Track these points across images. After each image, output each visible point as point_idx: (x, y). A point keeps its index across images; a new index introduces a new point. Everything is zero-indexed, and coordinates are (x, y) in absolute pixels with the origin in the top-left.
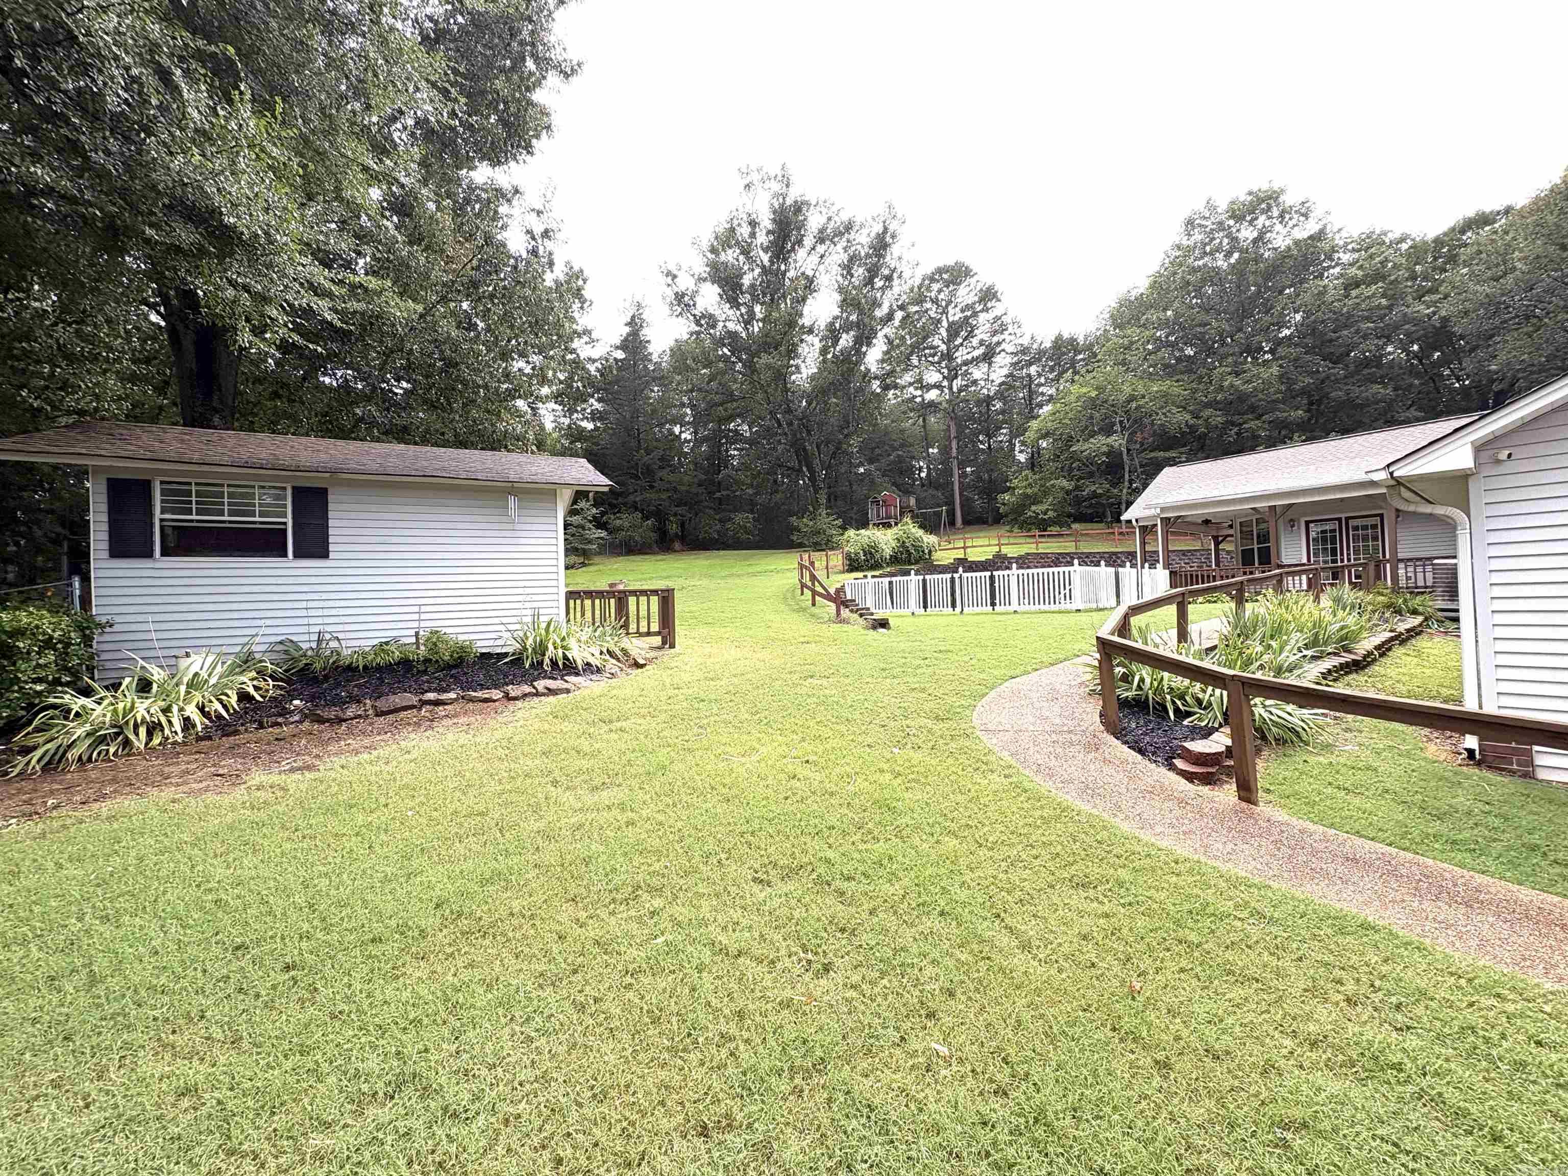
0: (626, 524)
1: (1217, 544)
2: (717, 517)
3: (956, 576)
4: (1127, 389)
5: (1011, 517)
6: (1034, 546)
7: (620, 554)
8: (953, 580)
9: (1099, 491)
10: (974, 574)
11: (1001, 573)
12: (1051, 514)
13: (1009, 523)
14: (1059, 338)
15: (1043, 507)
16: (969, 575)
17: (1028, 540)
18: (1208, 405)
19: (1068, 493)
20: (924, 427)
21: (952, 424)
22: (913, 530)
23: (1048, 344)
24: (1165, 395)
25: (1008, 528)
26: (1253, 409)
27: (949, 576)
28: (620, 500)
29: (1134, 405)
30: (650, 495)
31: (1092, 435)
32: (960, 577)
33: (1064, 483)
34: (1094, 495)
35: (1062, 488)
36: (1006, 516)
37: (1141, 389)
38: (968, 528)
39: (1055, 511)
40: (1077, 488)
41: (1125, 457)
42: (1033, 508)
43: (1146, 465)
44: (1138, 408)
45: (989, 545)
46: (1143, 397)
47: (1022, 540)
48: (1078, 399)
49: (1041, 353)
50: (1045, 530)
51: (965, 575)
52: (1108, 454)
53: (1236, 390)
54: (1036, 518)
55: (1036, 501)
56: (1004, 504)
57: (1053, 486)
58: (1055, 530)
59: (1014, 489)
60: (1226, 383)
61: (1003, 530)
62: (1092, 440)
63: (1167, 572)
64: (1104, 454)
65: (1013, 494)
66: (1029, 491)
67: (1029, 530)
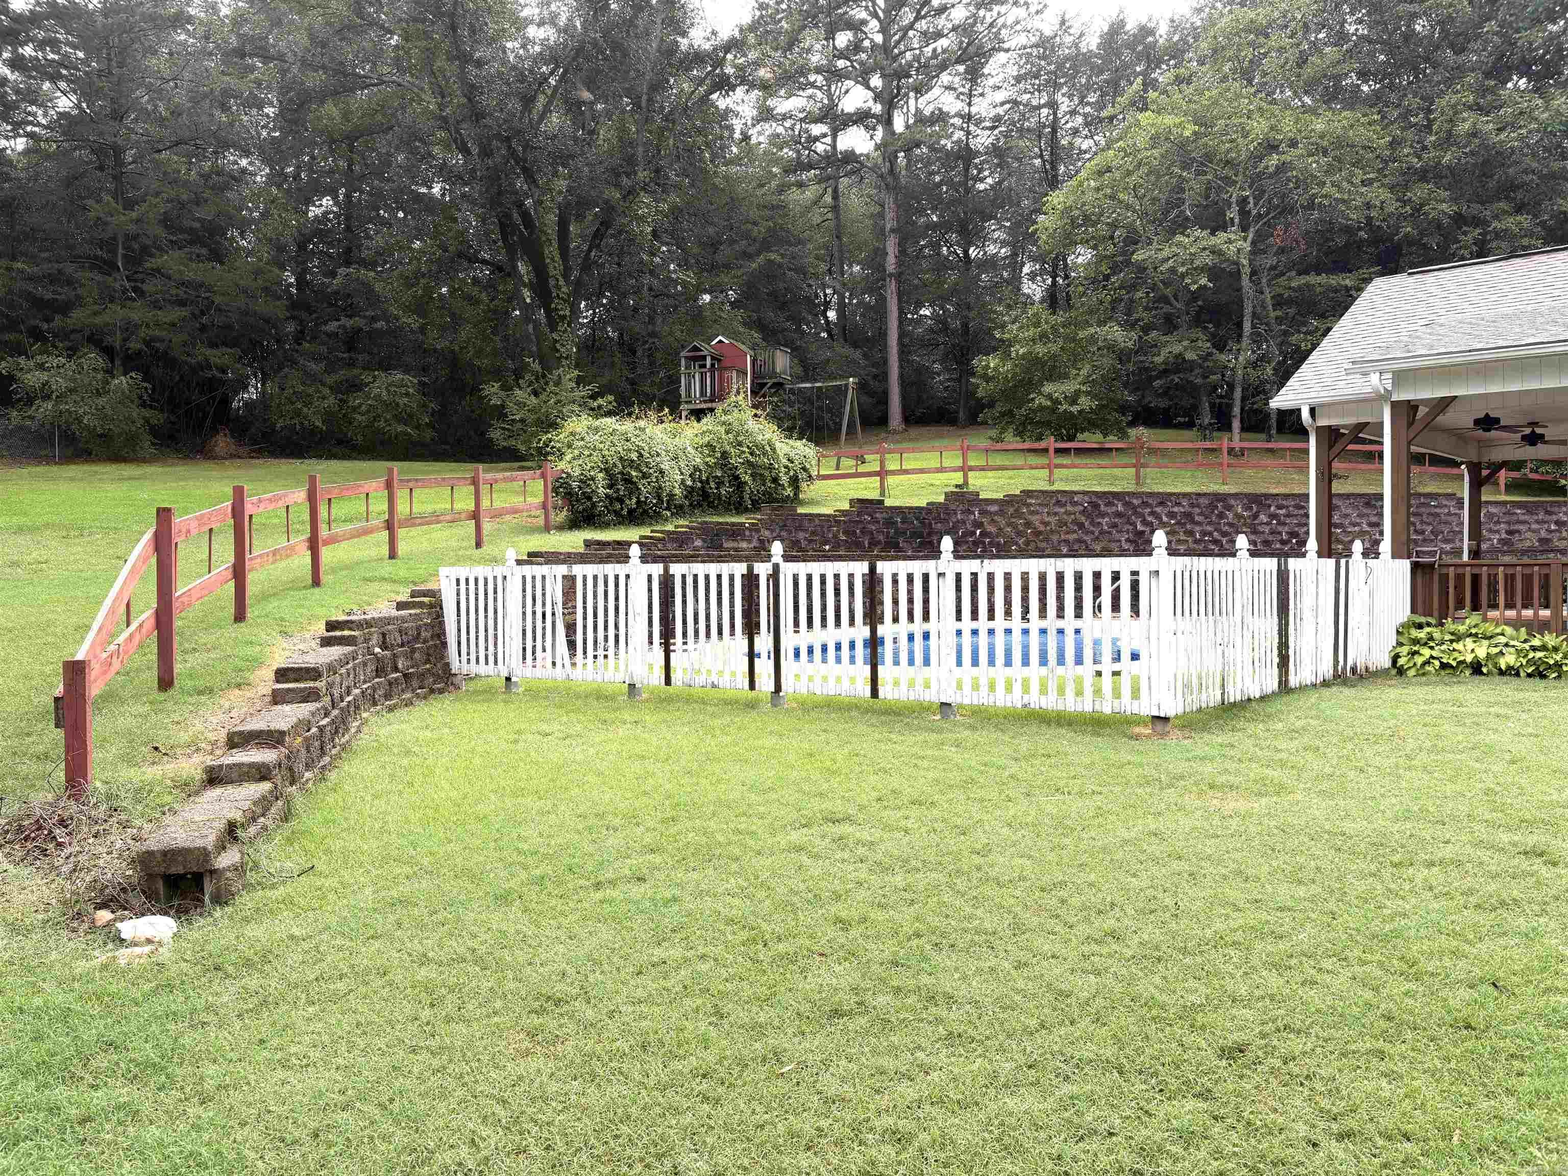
0: (59, 383)
1: (1477, 485)
2: (330, 380)
3: (762, 570)
4: (1259, 127)
5: (999, 408)
6: (1045, 473)
7: (49, 460)
8: (751, 581)
9: (1190, 356)
10: (816, 568)
11: (902, 567)
12: (1085, 403)
13: (997, 421)
14: (1116, 28)
15: (1070, 387)
16: (802, 568)
17: (1033, 460)
18: (1423, 175)
19: (1123, 356)
20: (835, 208)
21: (889, 202)
22: (752, 425)
23: (1092, 43)
24: (1340, 143)
25: (993, 433)
26: (1508, 189)
27: (740, 569)
28: (58, 321)
29: (1274, 160)
30: (137, 313)
31: (1181, 226)
32: (775, 576)
33: (1115, 333)
34: (1179, 364)
35: (1111, 347)
36: (991, 405)
37: (1288, 126)
38: (914, 432)
39: (1095, 397)
40: (1143, 348)
41: (1245, 282)
42: (1048, 388)
43: (1290, 302)
44: (1282, 168)
45: (941, 470)
46: (1293, 144)
47: (1019, 461)
48: (1155, 140)
49: (1079, 60)
50: (1071, 438)
51: (788, 570)
52: (1214, 273)
53: (1484, 146)
54: (1053, 410)
55: (1054, 373)
56: (987, 379)
57: (1092, 339)
58: (1091, 439)
59: (1010, 343)
60: (1464, 127)
61: (980, 439)
62: (1179, 238)
63: (1405, 565)
64: (1202, 269)
65: (1007, 356)
66: (1040, 349)
67: (1039, 438)
